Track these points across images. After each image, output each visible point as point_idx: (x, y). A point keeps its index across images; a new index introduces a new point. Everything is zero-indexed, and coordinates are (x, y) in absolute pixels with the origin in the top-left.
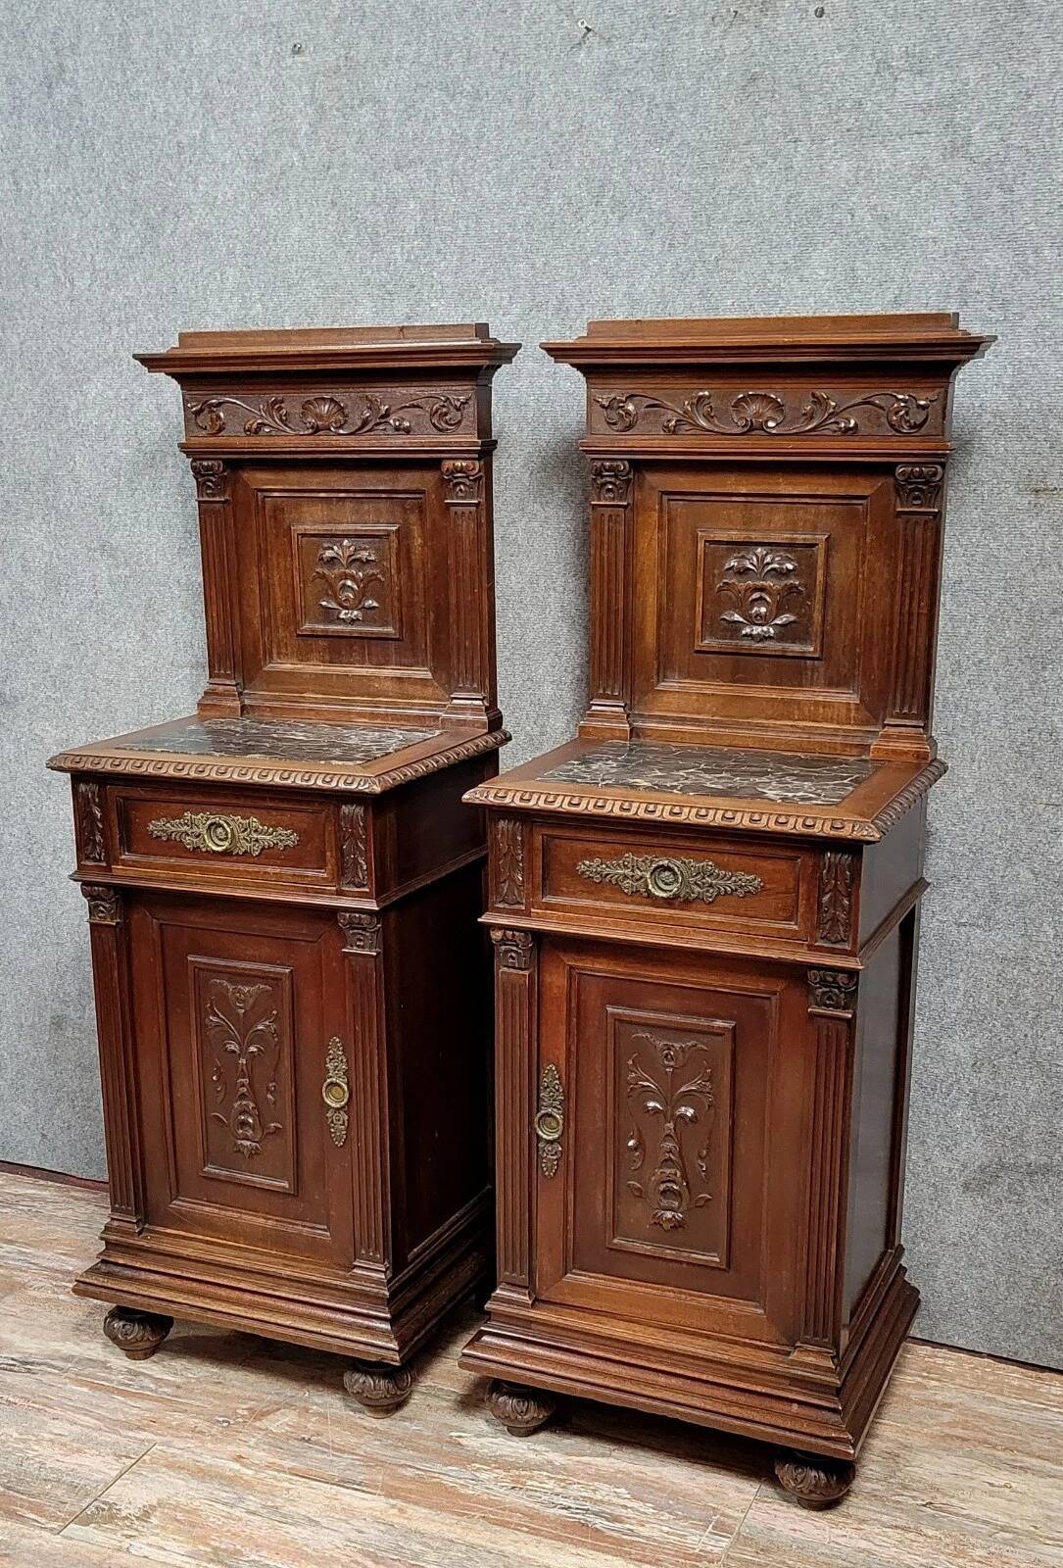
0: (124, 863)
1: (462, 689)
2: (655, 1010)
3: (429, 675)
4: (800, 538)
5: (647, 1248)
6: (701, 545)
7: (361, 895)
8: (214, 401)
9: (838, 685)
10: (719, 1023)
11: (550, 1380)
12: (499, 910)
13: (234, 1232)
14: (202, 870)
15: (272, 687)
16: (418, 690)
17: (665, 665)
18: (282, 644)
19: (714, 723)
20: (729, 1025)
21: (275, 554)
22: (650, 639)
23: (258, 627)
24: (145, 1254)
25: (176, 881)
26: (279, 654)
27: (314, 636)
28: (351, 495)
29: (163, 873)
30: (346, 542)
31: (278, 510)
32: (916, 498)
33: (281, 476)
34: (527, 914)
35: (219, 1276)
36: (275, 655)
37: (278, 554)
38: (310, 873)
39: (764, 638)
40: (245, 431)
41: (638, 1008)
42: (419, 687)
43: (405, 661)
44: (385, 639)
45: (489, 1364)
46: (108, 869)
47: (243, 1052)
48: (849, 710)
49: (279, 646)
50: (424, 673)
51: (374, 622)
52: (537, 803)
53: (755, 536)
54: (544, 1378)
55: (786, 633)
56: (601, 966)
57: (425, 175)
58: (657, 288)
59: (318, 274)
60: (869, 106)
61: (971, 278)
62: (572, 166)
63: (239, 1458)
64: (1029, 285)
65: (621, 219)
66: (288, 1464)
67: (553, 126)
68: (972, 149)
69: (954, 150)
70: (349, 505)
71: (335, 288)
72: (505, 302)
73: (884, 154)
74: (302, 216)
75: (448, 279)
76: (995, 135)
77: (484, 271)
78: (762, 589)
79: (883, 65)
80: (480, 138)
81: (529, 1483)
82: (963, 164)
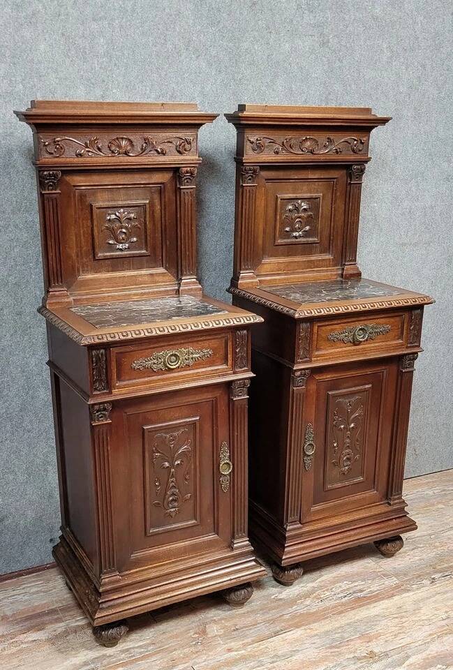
0: (119, 387)
1: (186, 275)
2: (345, 388)
3: (166, 271)
4: (314, 195)
5: (339, 485)
6: (279, 200)
7: (245, 371)
8: (59, 139)
9: (324, 253)
10: (367, 386)
11: (318, 552)
12: (300, 363)
13: (169, 555)
14: (163, 380)
15: (82, 288)
16: (161, 278)
17: (265, 253)
18: (85, 266)
19: (286, 274)
20: (370, 386)
21: (81, 219)
22: (260, 242)
23: (74, 258)
24: (125, 588)
25: (150, 389)
26: (83, 271)
27: (106, 259)
28: (125, 186)
29: (142, 387)
30: (122, 210)
31: (82, 196)
32: (357, 178)
33: (89, 178)
34: (310, 361)
35: (170, 579)
36: (81, 272)
37: (83, 220)
38: (219, 367)
39: (300, 236)
40: (76, 155)
41: (339, 389)
42: (161, 277)
43: (150, 265)
44: (141, 256)
45: (294, 558)
46: (110, 393)
47: (172, 465)
48: (330, 261)
49: (83, 267)
50: (162, 270)
51: (136, 249)
52: (315, 313)
53: (299, 196)
54: (315, 553)
55: (307, 234)
56: (328, 377)
57: (107, 26)
58: (215, 90)
59: (56, 71)
60: (295, 22)
61: (329, 94)
62: (176, 31)
63: (229, 650)
64: (348, 98)
65: (197, 57)
66: (249, 640)
67: (167, 10)
68: (330, 44)
69: (324, 44)
70: (122, 192)
71: (66, 79)
72: (148, 92)
73: (300, 43)
74: (45, 39)
75: (120, 79)
76: (336, 40)
77: (138, 76)
78: (299, 217)
79: (299, 7)
80: (133, 11)
81: (322, 596)
82: (327, 50)
